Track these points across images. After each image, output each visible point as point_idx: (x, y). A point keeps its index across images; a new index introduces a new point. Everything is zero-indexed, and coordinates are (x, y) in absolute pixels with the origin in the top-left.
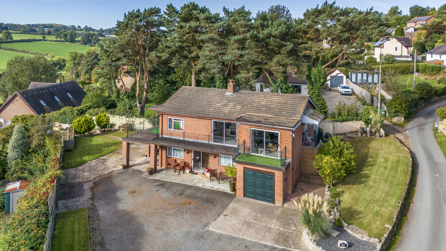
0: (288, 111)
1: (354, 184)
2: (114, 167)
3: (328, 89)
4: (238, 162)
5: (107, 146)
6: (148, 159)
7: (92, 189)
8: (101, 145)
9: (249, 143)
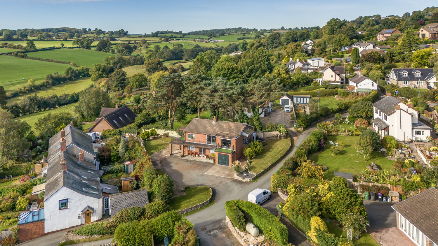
0: (236, 131)
1: (259, 158)
2: (166, 155)
4: (216, 152)
5: (159, 146)
6: (180, 151)
7: (160, 163)
8: (156, 145)
9: (221, 144)
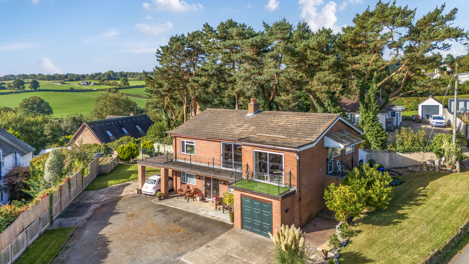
0: (306, 132)
3: (418, 121)
9: (252, 168)
